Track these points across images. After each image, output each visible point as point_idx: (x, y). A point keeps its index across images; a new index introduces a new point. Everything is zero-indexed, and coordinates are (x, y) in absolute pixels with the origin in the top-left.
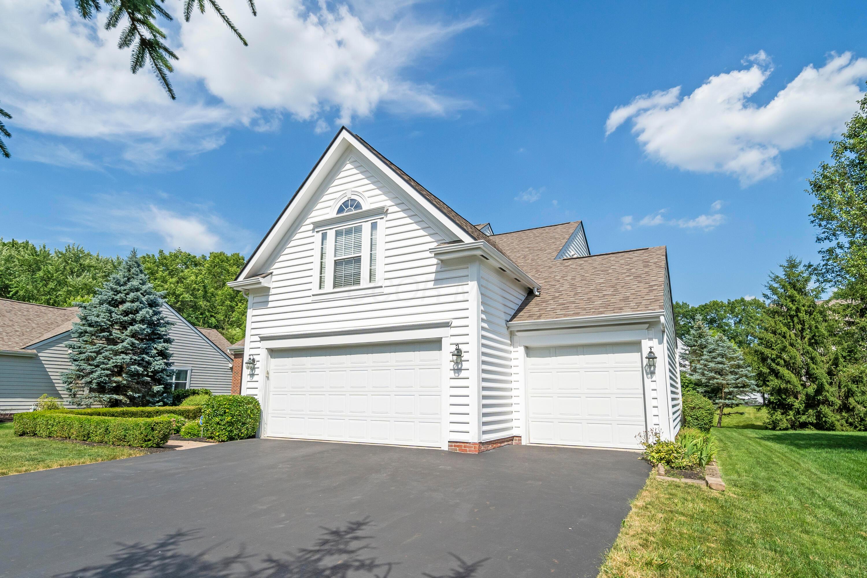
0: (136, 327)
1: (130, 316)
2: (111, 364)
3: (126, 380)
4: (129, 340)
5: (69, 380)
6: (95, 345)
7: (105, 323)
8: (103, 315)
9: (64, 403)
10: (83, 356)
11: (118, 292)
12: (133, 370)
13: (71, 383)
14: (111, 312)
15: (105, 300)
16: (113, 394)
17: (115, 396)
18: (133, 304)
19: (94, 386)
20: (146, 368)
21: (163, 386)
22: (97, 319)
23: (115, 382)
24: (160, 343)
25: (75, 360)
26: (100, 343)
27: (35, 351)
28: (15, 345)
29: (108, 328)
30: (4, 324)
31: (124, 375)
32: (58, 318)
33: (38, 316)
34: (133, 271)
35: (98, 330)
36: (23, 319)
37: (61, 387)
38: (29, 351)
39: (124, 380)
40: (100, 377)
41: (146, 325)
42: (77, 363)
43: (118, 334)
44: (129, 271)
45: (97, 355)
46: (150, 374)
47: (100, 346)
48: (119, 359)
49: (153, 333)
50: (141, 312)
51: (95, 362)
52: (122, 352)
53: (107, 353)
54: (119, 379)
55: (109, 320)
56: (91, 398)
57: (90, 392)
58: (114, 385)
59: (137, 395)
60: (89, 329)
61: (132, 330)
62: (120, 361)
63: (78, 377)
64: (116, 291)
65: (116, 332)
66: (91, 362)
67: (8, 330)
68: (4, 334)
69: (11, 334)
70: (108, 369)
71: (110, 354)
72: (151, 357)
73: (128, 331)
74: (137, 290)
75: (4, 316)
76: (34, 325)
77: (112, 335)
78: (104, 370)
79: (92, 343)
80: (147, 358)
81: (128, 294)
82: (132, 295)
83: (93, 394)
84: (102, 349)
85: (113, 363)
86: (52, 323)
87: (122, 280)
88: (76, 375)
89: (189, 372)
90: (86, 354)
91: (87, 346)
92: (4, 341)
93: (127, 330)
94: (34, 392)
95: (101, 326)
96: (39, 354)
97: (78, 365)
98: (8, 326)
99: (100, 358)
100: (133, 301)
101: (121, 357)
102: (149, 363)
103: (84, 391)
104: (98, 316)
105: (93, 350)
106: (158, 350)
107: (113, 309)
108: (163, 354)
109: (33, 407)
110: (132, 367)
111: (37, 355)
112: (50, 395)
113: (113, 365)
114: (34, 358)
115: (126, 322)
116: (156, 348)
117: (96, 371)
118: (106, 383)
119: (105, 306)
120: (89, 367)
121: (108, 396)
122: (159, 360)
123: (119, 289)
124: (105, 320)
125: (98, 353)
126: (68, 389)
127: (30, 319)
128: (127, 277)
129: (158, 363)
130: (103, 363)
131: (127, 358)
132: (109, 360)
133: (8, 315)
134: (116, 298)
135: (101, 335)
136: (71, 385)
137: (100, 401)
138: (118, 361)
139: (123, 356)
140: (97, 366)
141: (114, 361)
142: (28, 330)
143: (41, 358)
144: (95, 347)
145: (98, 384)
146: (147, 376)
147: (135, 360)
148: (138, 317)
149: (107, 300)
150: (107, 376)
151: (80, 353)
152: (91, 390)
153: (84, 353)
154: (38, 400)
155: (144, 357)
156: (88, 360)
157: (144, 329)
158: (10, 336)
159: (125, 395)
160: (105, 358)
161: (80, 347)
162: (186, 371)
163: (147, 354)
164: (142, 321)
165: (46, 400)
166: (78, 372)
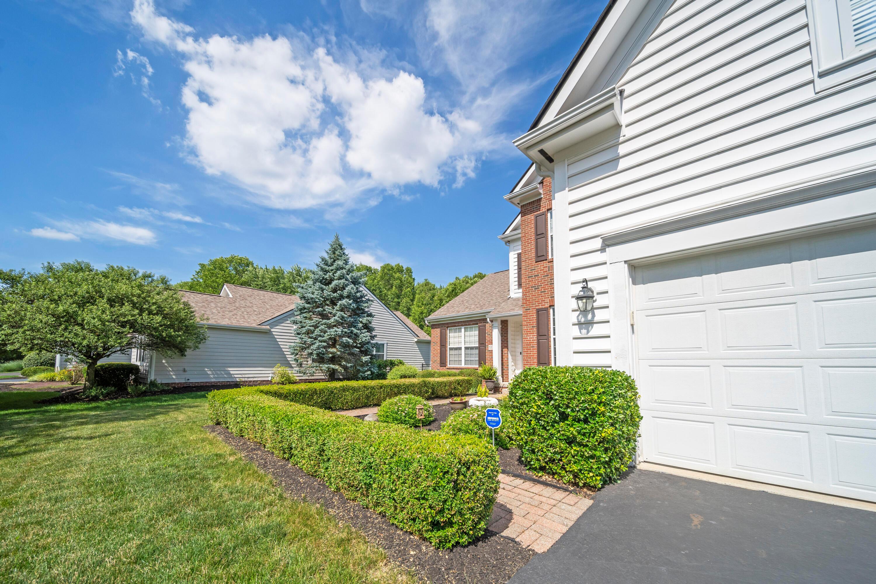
0: (344, 302)
1: (338, 292)
2: (326, 337)
3: (340, 351)
4: (339, 314)
5: (295, 352)
6: (313, 320)
7: (319, 299)
8: (316, 292)
9: (294, 372)
10: (304, 330)
11: (326, 272)
12: (345, 341)
13: (297, 354)
14: (323, 290)
15: (318, 280)
16: (330, 364)
17: (332, 366)
18: (340, 281)
19: (315, 357)
20: (355, 340)
21: (370, 357)
22: (313, 296)
23: (331, 353)
24: (364, 317)
25: (298, 334)
26: (316, 319)
27: (268, 327)
28: (253, 322)
29: (321, 304)
30: (246, 305)
31: (337, 347)
32: (286, 302)
33: (271, 300)
34: (337, 253)
35: (314, 306)
36: (260, 302)
37: (290, 358)
38: (264, 327)
39: (338, 351)
40: (318, 348)
41: (352, 301)
42: (300, 336)
43: (330, 309)
44: (334, 253)
45: (315, 329)
46: (359, 345)
47: (317, 321)
48: (332, 332)
49: (358, 308)
50: (347, 288)
51: (314, 335)
52: (335, 326)
53: (322, 327)
54: (334, 350)
55: (322, 297)
56: (313, 367)
57: (313, 361)
58: (330, 355)
59: (349, 365)
60: (307, 306)
61: (341, 305)
62: (334, 334)
63: (303, 349)
64: (326, 271)
65: (328, 309)
66: (311, 335)
67: (249, 310)
68: (245, 313)
69: (250, 313)
70: (324, 342)
71: (325, 327)
72: (358, 330)
73: (338, 306)
74: (342, 268)
75: (246, 299)
76: (268, 307)
77: (325, 311)
78: (321, 342)
79: (310, 319)
80: (355, 331)
81: (335, 272)
82: (339, 273)
83: (315, 364)
84: (318, 323)
85: (328, 335)
86: (281, 306)
87: (330, 261)
88: (300, 347)
89: (385, 345)
90: (306, 328)
91: (306, 321)
92: (244, 319)
93: (336, 305)
94: (271, 362)
95: (316, 302)
96: (272, 330)
97: (300, 338)
98: (248, 307)
99: (317, 332)
100: (340, 279)
101: (334, 330)
102: (357, 335)
103: (307, 361)
104: (313, 293)
105: (312, 324)
106: (363, 324)
107: (324, 287)
108: (367, 327)
109: (271, 375)
110: (344, 339)
111: (270, 331)
112: (282, 365)
113: (328, 337)
114: (268, 333)
115: (335, 298)
116: (361, 322)
117: (315, 343)
118: (323, 354)
119: (318, 284)
120: (309, 340)
121: (326, 366)
122: (365, 332)
123: (327, 269)
124: (318, 296)
125: (316, 327)
126: (295, 360)
127: (265, 302)
128: (333, 258)
129: (364, 335)
130: (320, 336)
131: (339, 330)
132: (325, 333)
133: (249, 299)
134: (326, 277)
135: (316, 310)
136: (298, 356)
137: (321, 370)
138: (332, 333)
139: (335, 328)
140: (316, 339)
141: (329, 333)
142: (263, 310)
143: (274, 333)
144: (313, 321)
145: (318, 355)
146: (356, 347)
147: (346, 332)
148: (345, 293)
149: (319, 279)
150: (324, 347)
151: (302, 328)
152: (314, 361)
153: (305, 327)
154: (274, 369)
155: (352, 330)
156: (308, 334)
157: (351, 304)
158: (250, 315)
159: (340, 365)
160: (321, 331)
161: (301, 322)
162: (383, 345)
163: (355, 327)
164: (348, 297)
165: (279, 369)
166: (301, 345)
